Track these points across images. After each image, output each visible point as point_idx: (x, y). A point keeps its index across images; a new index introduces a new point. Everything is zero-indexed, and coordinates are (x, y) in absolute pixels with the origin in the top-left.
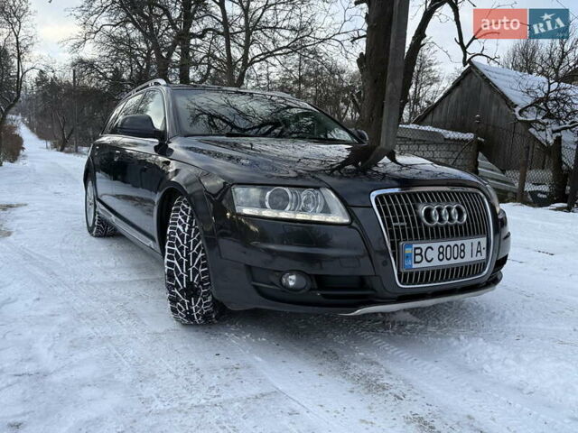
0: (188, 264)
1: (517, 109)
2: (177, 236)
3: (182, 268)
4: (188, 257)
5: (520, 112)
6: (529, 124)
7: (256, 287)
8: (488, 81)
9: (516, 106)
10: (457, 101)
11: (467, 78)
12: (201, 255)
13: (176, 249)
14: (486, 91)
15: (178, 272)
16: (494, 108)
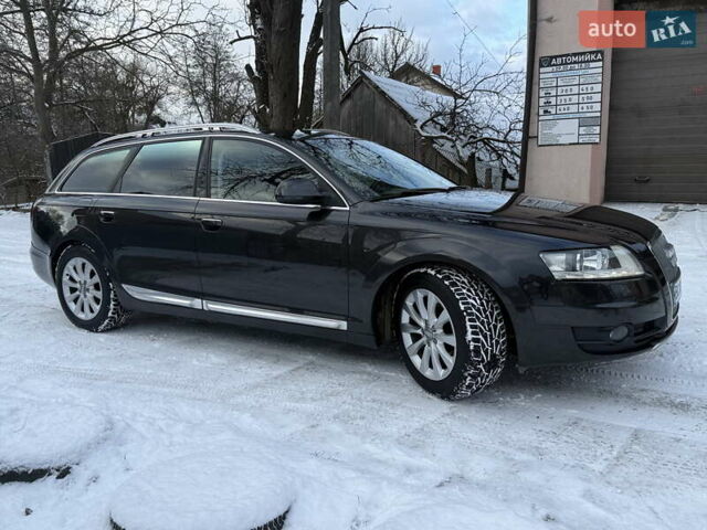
0: (491, 336)
1: (418, 125)
2: (474, 311)
3: (487, 341)
4: (490, 330)
5: (422, 127)
6: (431, 140)
7: (579, 345)
8: (383, 93)
9: (416, 121)
10: (349, 116)
11: (358, 90)
12: (499, 325)
13: (478, 323)
14: (380, 104)
15: (483, 346)
16: (392, 123)
